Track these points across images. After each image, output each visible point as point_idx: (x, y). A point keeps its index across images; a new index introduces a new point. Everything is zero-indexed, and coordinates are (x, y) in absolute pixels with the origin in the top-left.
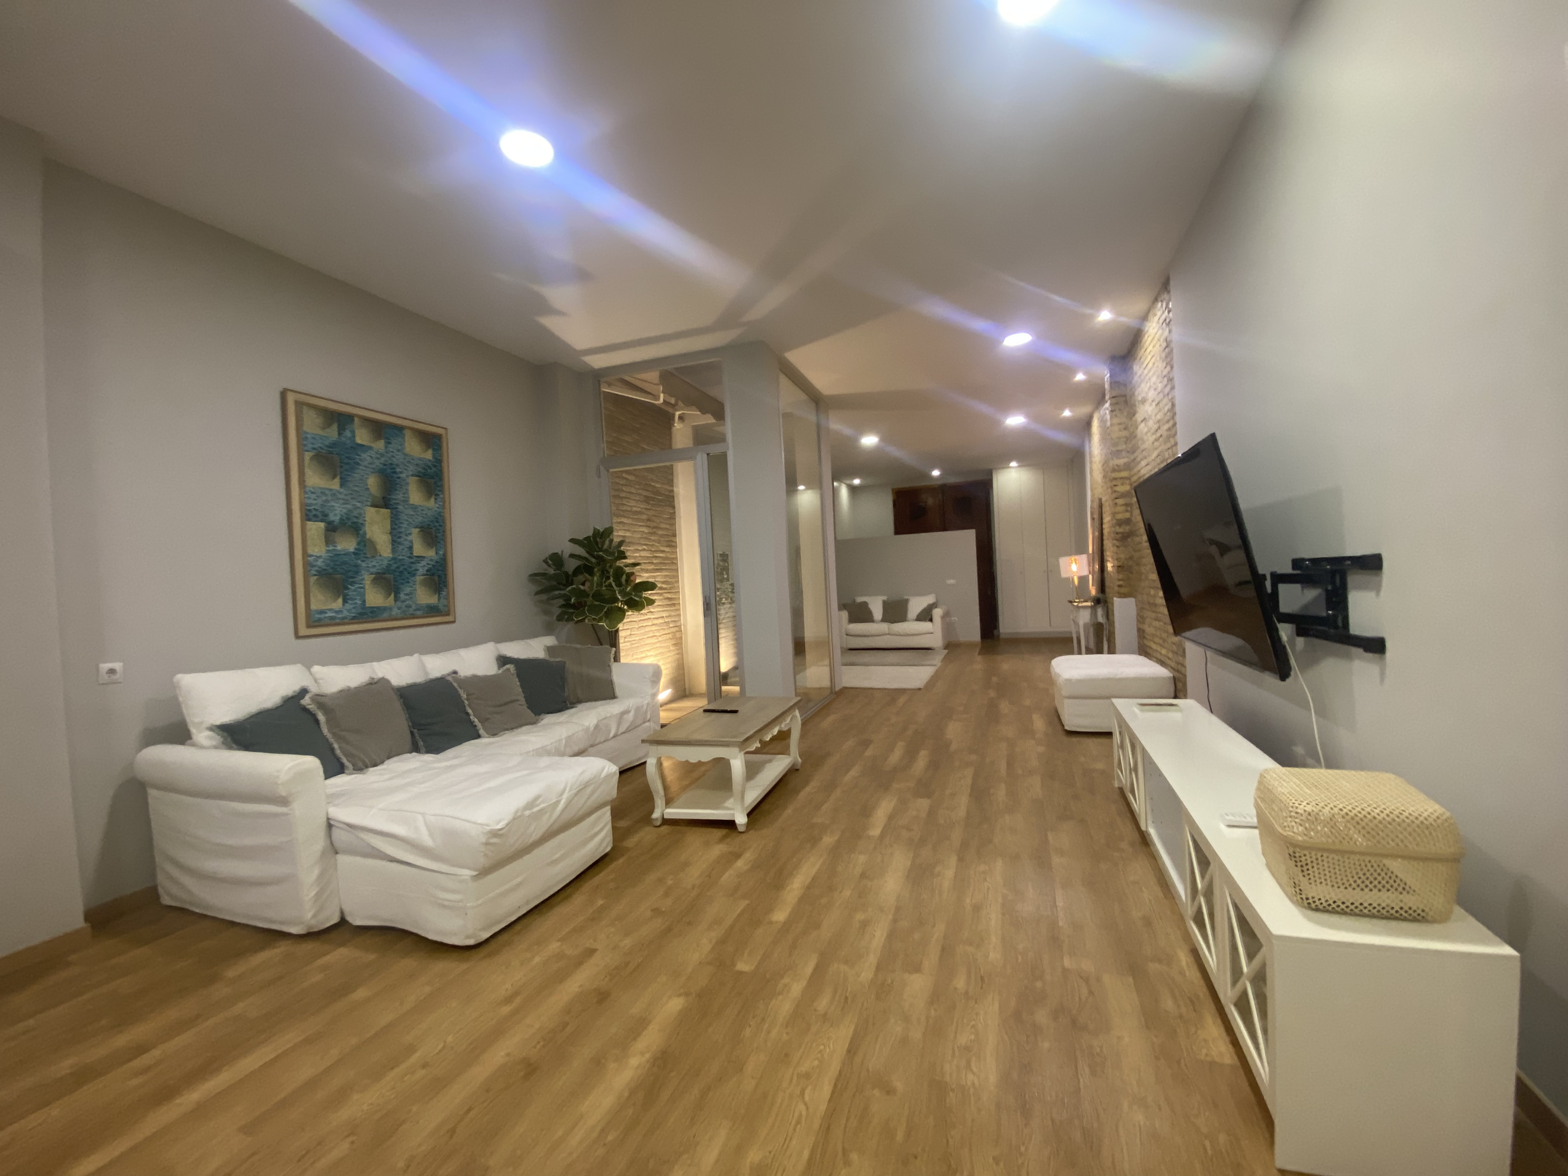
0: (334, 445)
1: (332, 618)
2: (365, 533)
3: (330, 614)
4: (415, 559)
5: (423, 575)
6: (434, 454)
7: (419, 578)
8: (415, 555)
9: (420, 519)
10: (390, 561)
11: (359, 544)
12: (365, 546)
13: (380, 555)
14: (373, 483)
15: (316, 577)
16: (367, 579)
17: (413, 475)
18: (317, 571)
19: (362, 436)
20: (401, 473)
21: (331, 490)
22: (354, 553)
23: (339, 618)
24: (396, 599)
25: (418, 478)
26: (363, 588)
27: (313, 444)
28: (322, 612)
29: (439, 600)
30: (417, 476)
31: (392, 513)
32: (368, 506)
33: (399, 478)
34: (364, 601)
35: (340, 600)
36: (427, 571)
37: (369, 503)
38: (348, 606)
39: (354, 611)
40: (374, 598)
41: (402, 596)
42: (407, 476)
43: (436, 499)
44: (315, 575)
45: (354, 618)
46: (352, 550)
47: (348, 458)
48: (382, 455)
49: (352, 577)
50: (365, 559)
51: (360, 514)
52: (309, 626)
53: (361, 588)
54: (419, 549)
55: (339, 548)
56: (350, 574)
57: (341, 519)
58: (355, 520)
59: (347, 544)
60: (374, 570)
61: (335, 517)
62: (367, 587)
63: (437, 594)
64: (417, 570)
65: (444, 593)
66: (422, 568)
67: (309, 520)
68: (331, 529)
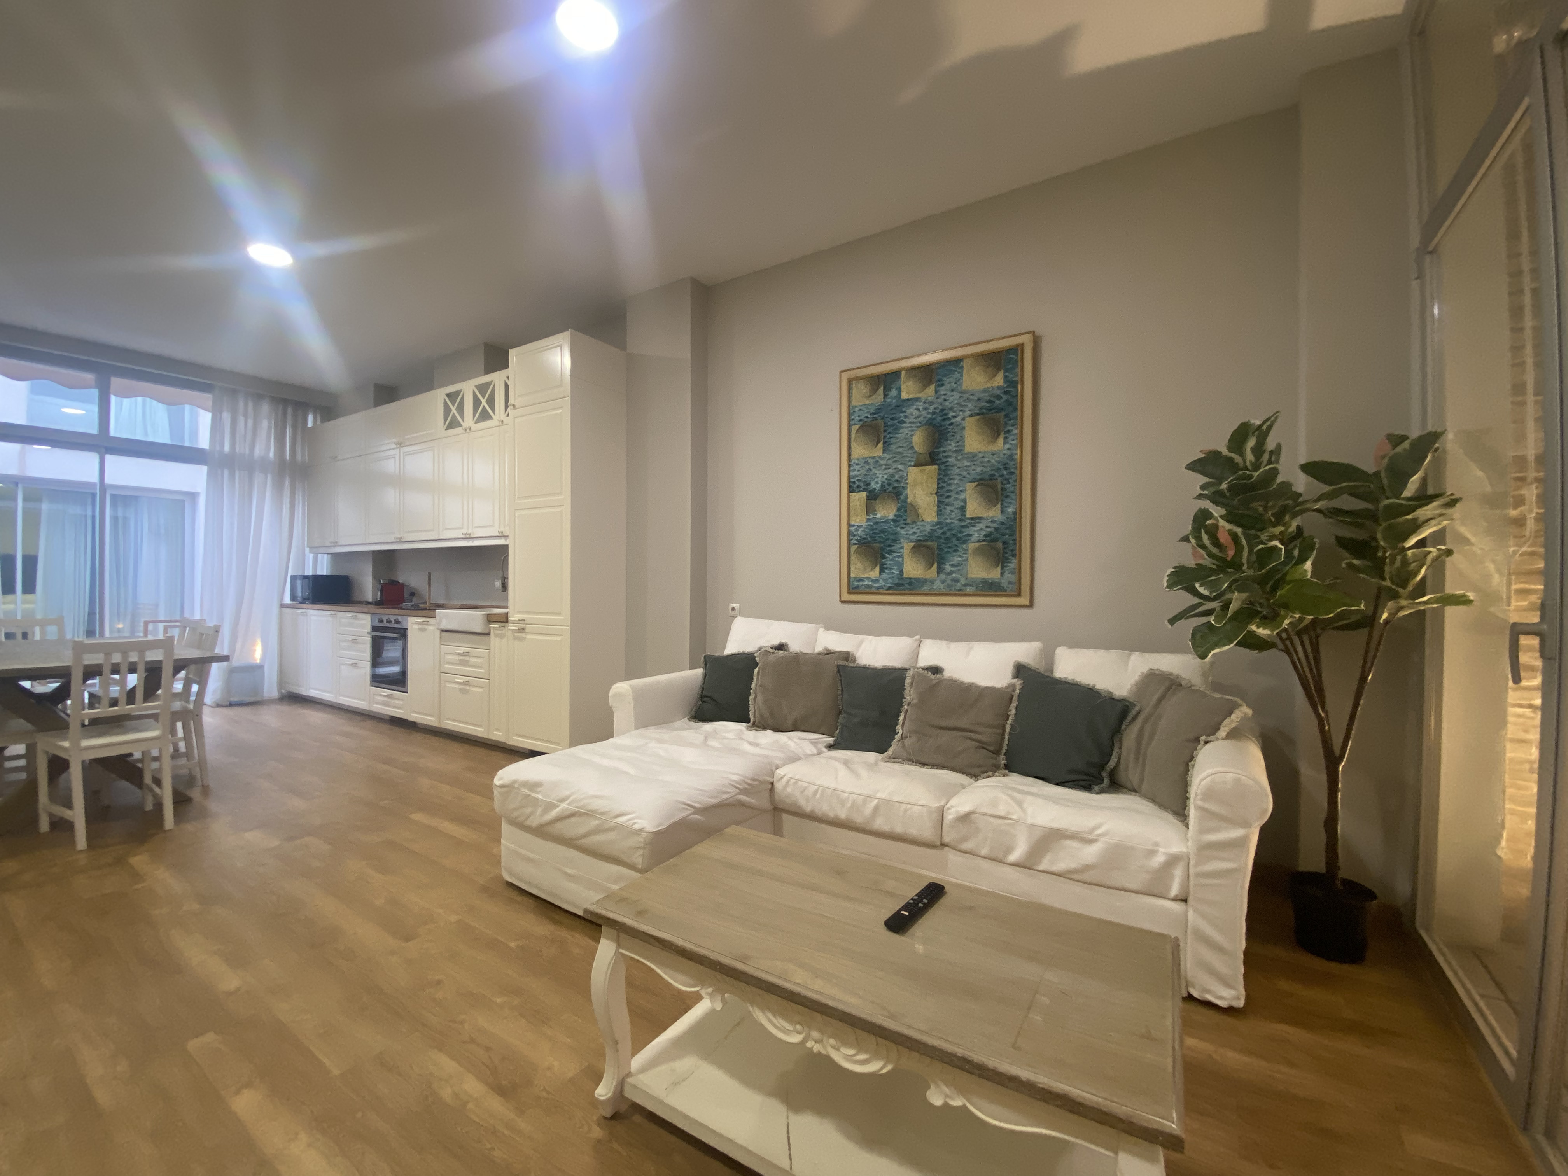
0: (879, 409)
1: (869, 587)
2: (907, 497)
3: (867, 583)
4: (969, 521)
5: (979, 541)
6: (1005, 377)
7: (971, 546)
8: (968, 516)
9: (979, 469)
10: (934, 526)
11: (898, 510)
12: (906, 511)
13: (923, 520)
14: (918, 440)
15: (856, 546)
16: (906, 547)
17: (971, 416)
18: (857, 540)
19: (908, 389)
20: (955, 417)
21: (873, 458)
22: (894, 521)
23: (875, 587)
24: (940, 570)
25: (978, 417)
26: (902, 557)
27: (859, 416)
28: (860, 580)
29: (1002, 574)
30: (978, 414)
31: (940, 469)
32: (911, 466)
33: (951, 424)
34: (902, 571)
35: (878, 569)
36: (986, 536)
37: (913, 464)
38: (884, 576)
39: (890, 581)
40: (913, 568)
41: (948, 568)
42: (963, 419)
43: (1005, 438)
44: (855, 544)
45: (889, 588)
46: (891, 516)
47: (893, 419)
48: (931, 403)
49: (890, 546)
50: (904, 526)
51: (902, 477)
52: (852, 592)
53: (899, 557)
54: (975, 507)
55: (878, 516)
56: (888, 542)
57: (882, 486)
58: (896, 485)
59: (886, 511)
60: (915, 537)
61: (876, 486)
62: (905, 556)
63: (999, 569)
64: (970, 535)
65: (1012, 566)
66: (977, 533)
67: (853, 491)
68: (873, 497)
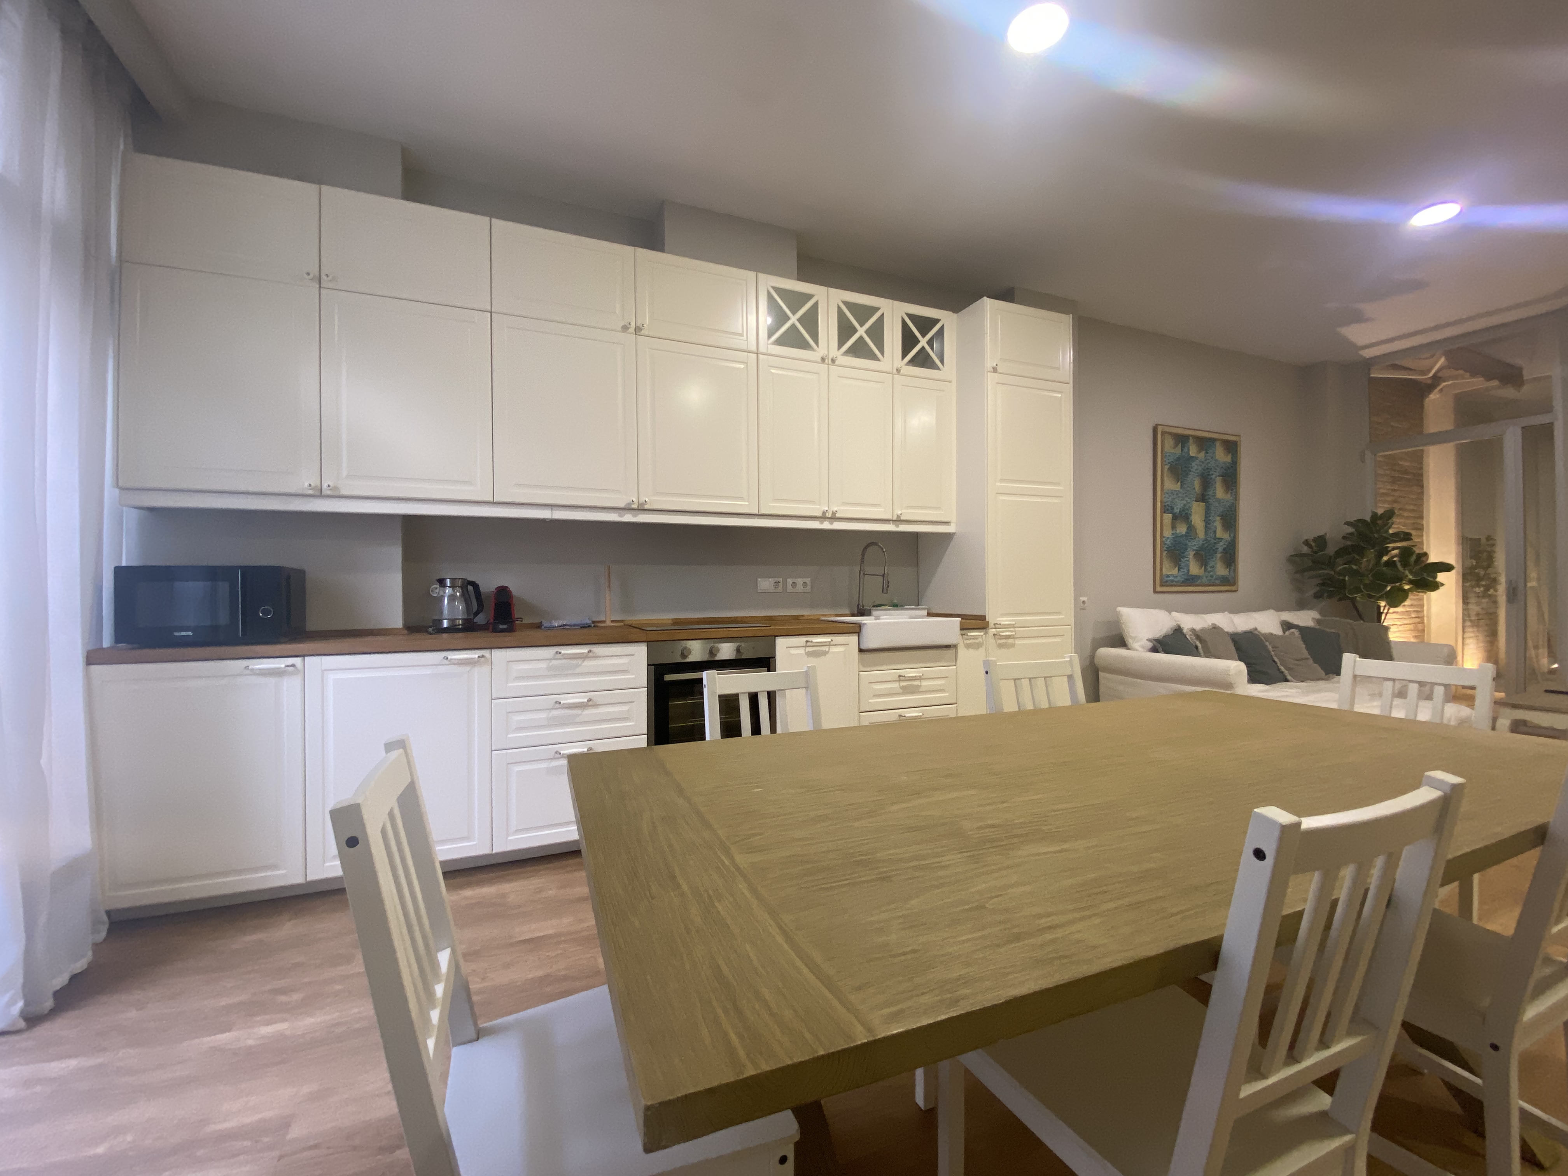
0: (1178, 459)
1: (1172, 581)
2: (1191, 521)
3: (1171, 578)
4: (1217, 540)
5: (1221, 553)
6: (1232, 458)
7: (1219, 555)
8: (1217, 537)
9: (1222, 509)
10: (1203, 541)
11: (1188, 529)
12: (1191, 530)
13: (1198, 537)
14: (1197, 484)
15: (1166, 552)
16: (1191, 554)
17: (1219, 476)
18: (1167, 548)
19: (1193, 451)
20: (1213, 474)
21: (1176, 491)
22: (1186, 536)
23: (1176, 581)
24: (1206, 570)
25: (1221, 478)
26: (1188, 561)
27: (1169, 460)
28: (1168, 576)
29: (1229, 572)
30: (1222, 476)
31: (1206, 505)
32: (1193, 501)
33: (1211, 478)
34: (1189, 570)
35: (1177, 569)
36: (1224, 549)
37: (1194, 499)
38: (1181, 573)
39: (1183, 576)
40: (1194, 569)
41: (1209, 569)
42: (1216, 477)
43: (1231, 493)
44: (1165, 551)
45: (1183, 582)
46: (1184, 533)
47: (1186, 467)
48: (1203, 462)
49: (1183, 553)
50: (1190, 540)
51: (1190, 507)
52: (1161, 585)
53: (1187, 560)
54: (1220, 533)
55: (1178, 532)
56: (1182, 551)
57: (1180, 511)
58: (1187, 512)
59: (1182, 529)
60: (1195, 548)
61: (1177, 510)
62: (1190, 560)
63: (1228, 570)
64: (1217, 549)
65: (1232, 567)
66: (1221, 547)
67: (1164, 512)
68: (1175, 518)
